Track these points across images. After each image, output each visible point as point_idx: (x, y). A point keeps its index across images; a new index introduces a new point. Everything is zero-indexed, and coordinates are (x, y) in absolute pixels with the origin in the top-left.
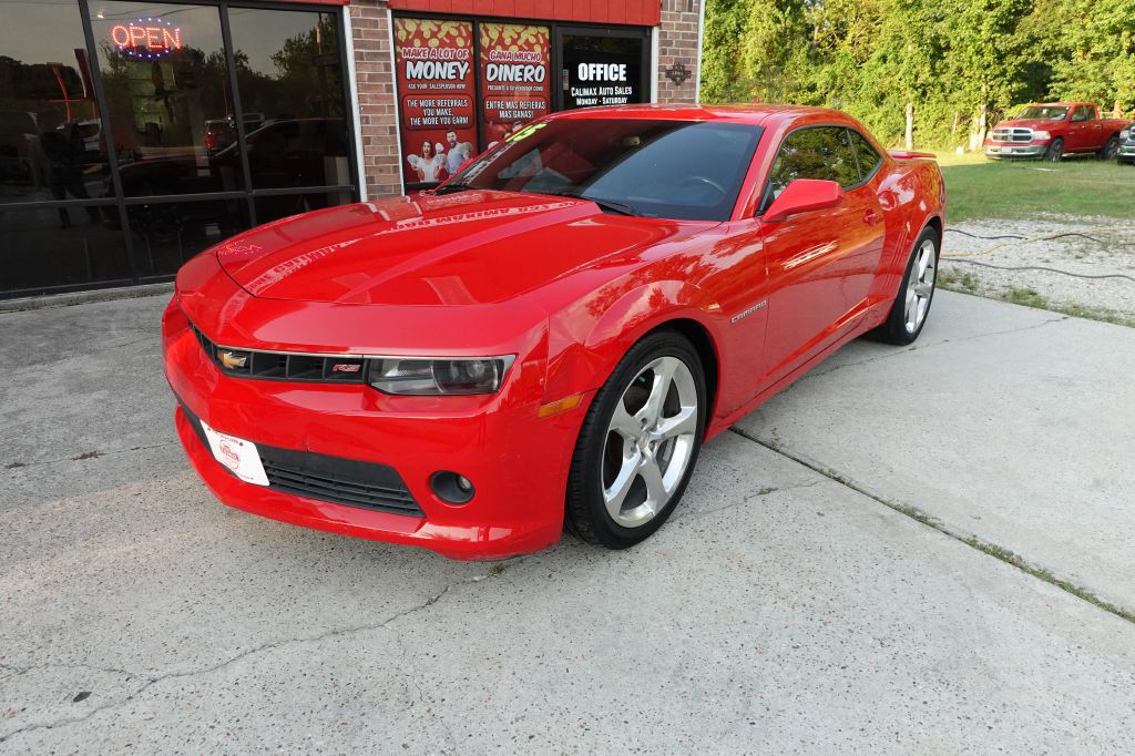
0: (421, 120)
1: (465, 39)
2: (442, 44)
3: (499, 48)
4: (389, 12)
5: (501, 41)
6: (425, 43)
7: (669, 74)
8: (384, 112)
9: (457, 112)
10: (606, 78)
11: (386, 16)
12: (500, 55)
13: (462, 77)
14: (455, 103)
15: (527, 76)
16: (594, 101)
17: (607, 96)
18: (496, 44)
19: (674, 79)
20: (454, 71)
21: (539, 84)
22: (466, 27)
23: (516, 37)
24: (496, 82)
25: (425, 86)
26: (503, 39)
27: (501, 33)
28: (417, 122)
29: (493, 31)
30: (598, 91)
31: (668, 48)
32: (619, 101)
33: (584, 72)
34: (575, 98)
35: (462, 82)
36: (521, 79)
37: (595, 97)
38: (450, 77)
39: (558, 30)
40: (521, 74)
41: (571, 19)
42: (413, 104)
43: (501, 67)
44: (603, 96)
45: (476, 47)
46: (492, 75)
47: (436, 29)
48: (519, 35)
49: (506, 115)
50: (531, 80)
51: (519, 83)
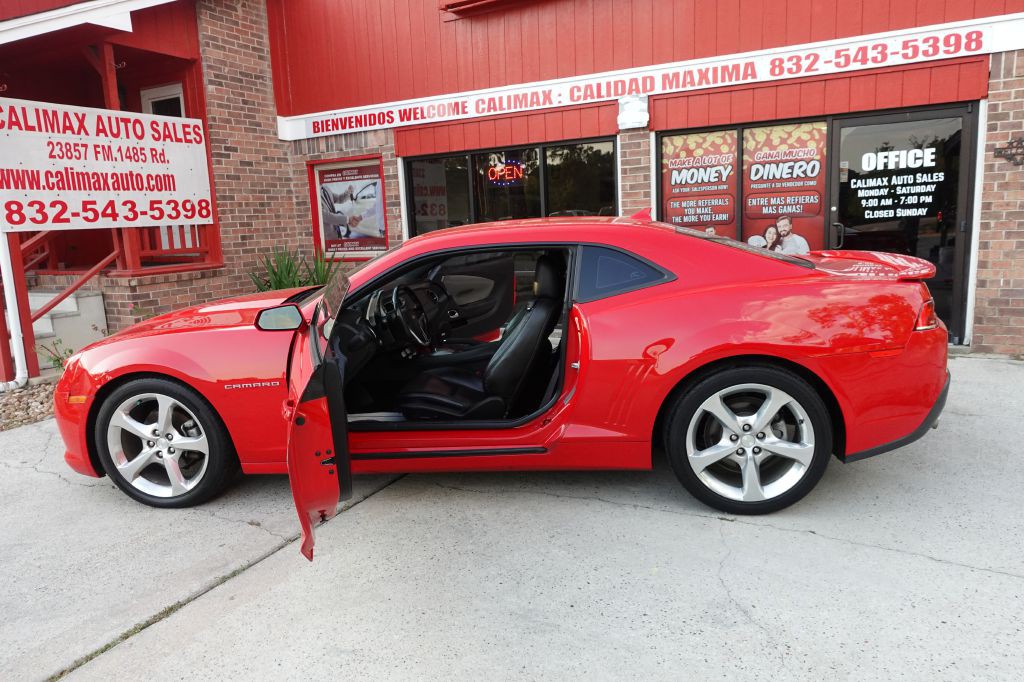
0: (682, 218)
1: (730, 146)
2: (707, 152)
3: (766, 150)
4: (653, 135)
5: (768, 143)
6: (690, 153)
7: (999, 153)
9: (716, 210)
10: (902, 166)
11: (648, 137)
12: (765, 156)
13: (724, 179)
14: (715, 202)
15: (797, 172)
16: (884, 192)
17: (903, 185)
18: (763, 146)
19: (1010, 158)
20: (717, 175)
21: (812, 179)
22: (731, 136)
23: (786, 136)
24: (761, 180)
25: (688, 190)
26: (772, 141)
27: (768, 135)
28: (678, 219)
29: (760, 134)
30: (889, 181)
31: (999, 123)
32: (922, 189)
33: (870, 162)
34: (856, 190)
35: (724, 183)
36: (789, 176)
37: (885, 187)
38: (712, 180)
39: (836, 123)
40: (790, 171)
41: (847, 111)
42: (676, 205)
43: (767, 166)
44: (898, 185)
45: (741, 151)
46: (756, 175)
47: (701, 141)
48: (790, 134)
49: (771, 211)
50: (803, 175)
51: (787, 180)
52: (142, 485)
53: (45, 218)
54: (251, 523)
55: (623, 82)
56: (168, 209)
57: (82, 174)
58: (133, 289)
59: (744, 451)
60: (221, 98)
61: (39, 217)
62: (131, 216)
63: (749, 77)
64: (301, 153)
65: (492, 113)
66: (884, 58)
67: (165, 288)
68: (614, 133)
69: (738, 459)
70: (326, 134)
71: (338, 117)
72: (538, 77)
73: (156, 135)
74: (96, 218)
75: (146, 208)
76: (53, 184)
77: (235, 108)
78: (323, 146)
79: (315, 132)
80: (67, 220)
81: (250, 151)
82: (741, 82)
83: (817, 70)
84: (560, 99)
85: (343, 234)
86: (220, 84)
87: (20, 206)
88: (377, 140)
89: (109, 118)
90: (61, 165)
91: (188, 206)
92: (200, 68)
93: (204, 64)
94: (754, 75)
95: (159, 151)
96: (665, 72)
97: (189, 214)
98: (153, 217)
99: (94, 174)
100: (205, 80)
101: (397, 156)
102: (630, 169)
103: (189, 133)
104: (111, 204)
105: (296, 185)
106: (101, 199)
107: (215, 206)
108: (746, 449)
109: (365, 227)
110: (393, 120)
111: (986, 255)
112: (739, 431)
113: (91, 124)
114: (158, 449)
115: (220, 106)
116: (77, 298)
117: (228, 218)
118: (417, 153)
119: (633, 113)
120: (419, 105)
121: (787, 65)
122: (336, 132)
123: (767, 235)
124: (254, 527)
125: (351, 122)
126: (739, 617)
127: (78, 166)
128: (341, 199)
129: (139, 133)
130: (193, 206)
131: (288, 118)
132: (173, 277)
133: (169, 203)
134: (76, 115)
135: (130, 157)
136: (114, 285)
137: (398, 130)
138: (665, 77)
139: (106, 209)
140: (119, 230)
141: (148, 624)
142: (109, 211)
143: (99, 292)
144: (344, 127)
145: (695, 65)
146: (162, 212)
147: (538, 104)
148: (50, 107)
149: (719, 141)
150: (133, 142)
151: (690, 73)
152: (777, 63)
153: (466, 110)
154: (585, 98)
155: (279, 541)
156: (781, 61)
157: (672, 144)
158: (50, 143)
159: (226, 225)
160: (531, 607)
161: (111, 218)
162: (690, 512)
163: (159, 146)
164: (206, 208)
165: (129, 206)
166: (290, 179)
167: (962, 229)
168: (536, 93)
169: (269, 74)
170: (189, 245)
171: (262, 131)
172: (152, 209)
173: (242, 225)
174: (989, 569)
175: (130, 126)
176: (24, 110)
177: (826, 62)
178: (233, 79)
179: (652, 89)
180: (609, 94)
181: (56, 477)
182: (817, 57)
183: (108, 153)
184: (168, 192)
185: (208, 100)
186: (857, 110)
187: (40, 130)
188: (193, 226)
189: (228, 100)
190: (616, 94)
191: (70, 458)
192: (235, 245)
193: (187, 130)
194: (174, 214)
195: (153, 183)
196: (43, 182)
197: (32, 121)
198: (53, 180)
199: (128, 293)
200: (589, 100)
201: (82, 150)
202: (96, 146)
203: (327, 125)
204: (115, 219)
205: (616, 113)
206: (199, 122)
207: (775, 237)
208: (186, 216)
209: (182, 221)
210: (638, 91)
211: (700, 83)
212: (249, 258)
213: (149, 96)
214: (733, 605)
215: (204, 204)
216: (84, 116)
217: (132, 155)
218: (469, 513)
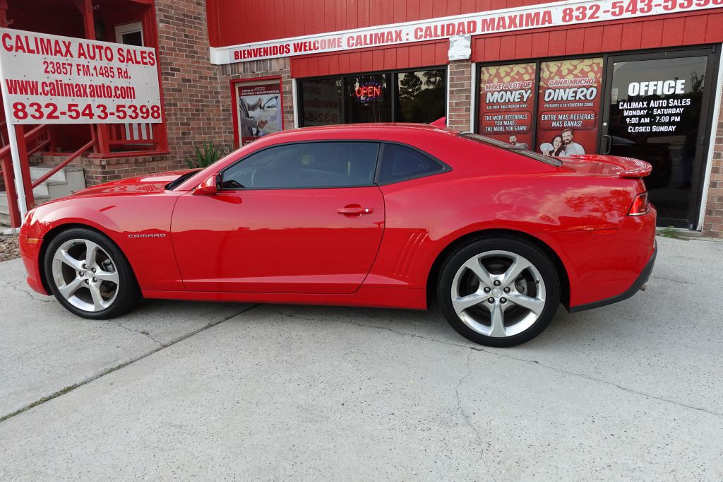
0: (493, 128)
1: (530, 74)
2: (513, 79)
3: (557, 78)
4: (474, 66)
5: (559, 73)
6: (501, 80)
8: (463, 124)
9: (519, 123)
10: (659, 93)
11: (470, 67)
12: (556, 83)
13: (525, 100)
14: (517, 117)
15: (579, 95)
16: (644, 112)
17: (658, 108)
18: (554, 76)
20: (520, 96)
21: (590, 101)
22: (532, 67)
23: (572, 68)
24: (552, 101)
25: (498, 107)
26: (561, 71)
27: (559, 67)
28: (489, 129)
29: (553, 66)
30: (648, 104)
32: (673, 111)
33: (635, 89)
34: (623, 110)
35: (525, 103)
36: (573, 98)
37: (645, 109)
38: (516, 100)
39: (611, 59)
40: (574, 95)
41: (619, 50)
42: (489, 118)
43: (557, 91)
44: (655, 108)
45: (538, 79)
46: (549, 97)
47: (509, 70)
48: (575, 67)
49: (558, 125)
50: (583, 98)
51: (571, 102)
52: (74, 301)
53: (41, 115)
54: (143, 333)
55: (454, 25)
56: (129, 112)
57: (68, 84)
58: (103, 167)
59: (494, 300)
60: (169, 33)
61: (37, 114)
62: (103, 115)
63: (547, 23)
64: (226, 74)
65: (359, 47)
66: (650, 8)
67: (126, 167)
68: (445, 63)
69: (488, 304)
70: (243, 60)
71: (252, 48)
72: (392, 20)
73: (122, 59)
74: (77, 117)
75: (114, 110)
76: (47, 91)
77: (179, 40)
78: (241, 69)
79: (236, 59)
80: (57, 117)
81: (189, 72)
82: (540, 26)
83: (598, 17)
84: (408, 37)
85: (254, 133)
86: (168, 23)
87: (24, 106)
88: (278, 65)
89: (88, 46)
90: (53, 78)
91: (144, 110)
92: (154, 10)
93: (156, 7)
94: (550, 21)
95: (124, 70)
96: (484, 18)
97: (145, 115)
98: (119, 117)
99: (77, 85)
100: (158, 19)
101: (292, 78)
102: (456, 91)
103: (145, 58)
104: (89, 106)
105: (222, 97)
106: (82, 103)
107: (164, 110)
108: (495, 298)
109: (269, 128)
110: (289, 51)
111: (718, 163)
112: (491, 285)
113: (74, 49)
114: (86, 278)
115: (167, 38)
116: (65, 172)
117: (172, 119)
118: (307, 76)
119: (460, 49)
120: (308, 40)
121: (575, 13)
122: (250, 59)
123: (555, 142)
124: (144, 336)
125: (260, 52)
126: (462, 420)
127: (65, 79)
128: (253, 108)
129: (109, 57)
130: (147, 110)
131: (217, 48)
132: (132, 160)
133: (130, 107)
134: (64, 42)
135: (102, 74)
136: (90, 164)
137: (292, 58)
138: (484, 21)
139: (85, 110)
140: (95, 125)
141: (51, 398)
142: (87, 112)
143: (81, 168)
144: (255, 56)
145: (506, 13)
146: (125, 113)
147: (392, 41)
148: (46, 36)
149: (522, 71)
150: (105, 63)
151: (503, 19)
152: (568, 12)
153: (341, 44)
154: (426, 37)
155: (157, 346)
156: (571, 10)
157: (488, 73)
158: (45, 62)
159: (170, 124)
160: (314, 403)
161: (88, 117)
162: (450, 342)
163: (123, 66)
164: (157, 112)
165: (102, 108)
166: (218, 93)
167: (702, 143)
168: (391, 32)
169: (204, 16)
170: (145, 137)
171: (198, 58)
172: (118, 111)
173: (182, 124)
174: (662, 397)
175: (103, 51)
176: (26, 38)
177: (605, 12)
178: (177, 19)
179: (474, 30)
180: (443, 34)
181: (26, 294)
182: (598, 8)
183: (86, 70)
184: (130, 99)
185: (159, 34)
186: (626, 49)
187: (38, 53)
188: (147, 124)
189: (174, 34)
190: (448, 34)
191: (30, 281)
192: (177, 138)
193: (144, 55)
194: (134, 115)
195: (119, 92)
196: (40, 90)
197: (32, 47)
198: (47, 89)
199: (100, 170)
200: (428, 38)
201: (68, 68)
202: (78, 65)
203: (244, 54)
204: (91, 118)
205: (448, 48)
206: (153, 50)
207: (560, 144)
208: (142, 117)
209: (139, 120)
210: (464, 32)
211: (510, 27)
212: (186, 148)
213: (121, 30)
214: (460, 411)
215: (155, 109)
216: (69, 43)
217: (104, 72)
218: (293, 334)
